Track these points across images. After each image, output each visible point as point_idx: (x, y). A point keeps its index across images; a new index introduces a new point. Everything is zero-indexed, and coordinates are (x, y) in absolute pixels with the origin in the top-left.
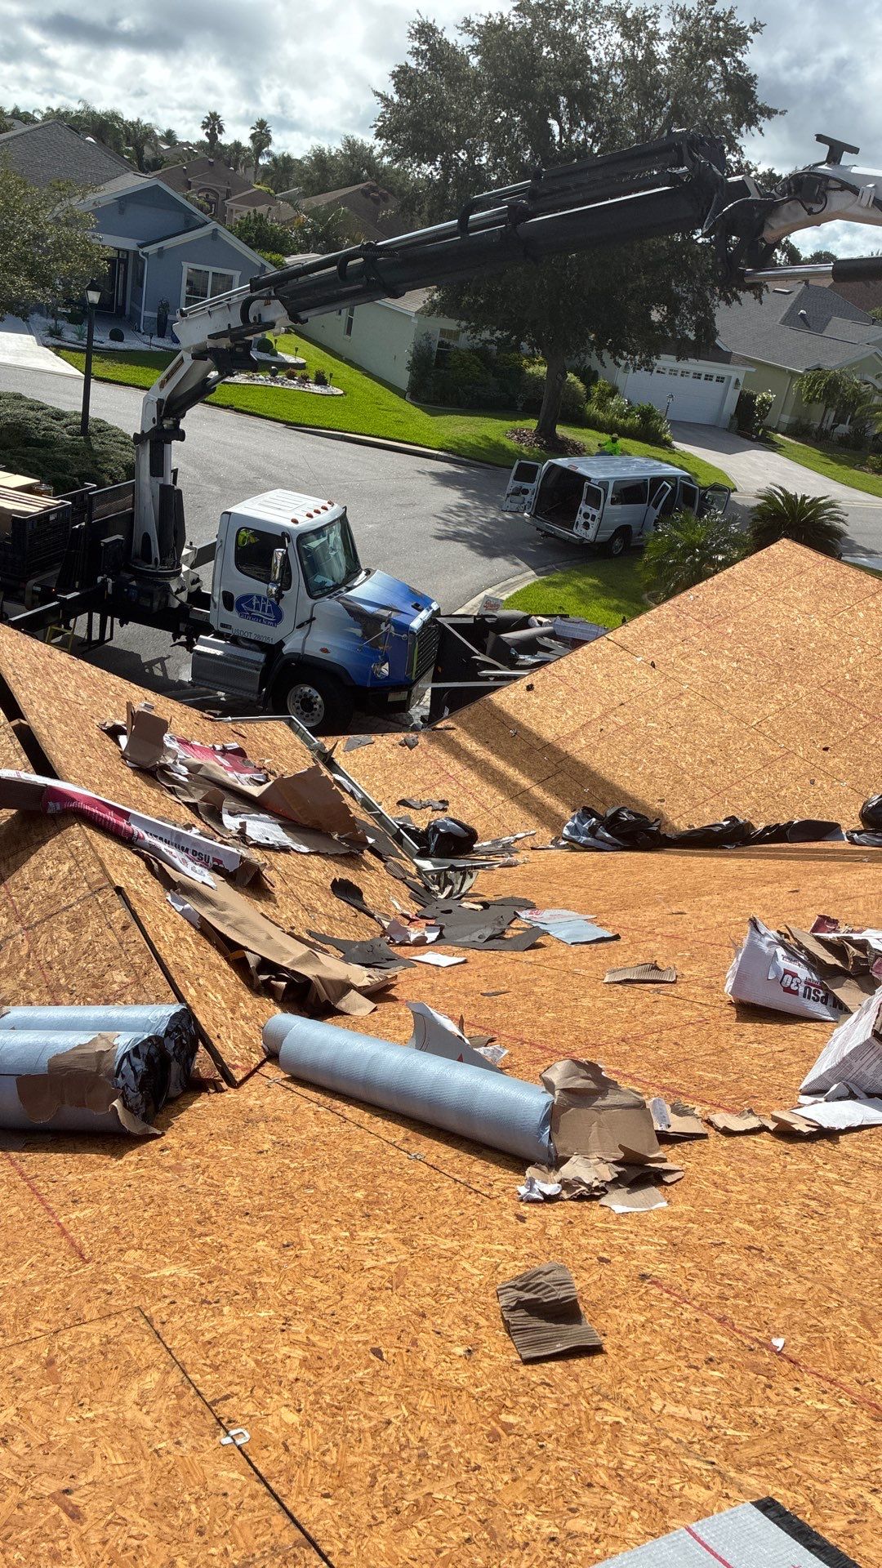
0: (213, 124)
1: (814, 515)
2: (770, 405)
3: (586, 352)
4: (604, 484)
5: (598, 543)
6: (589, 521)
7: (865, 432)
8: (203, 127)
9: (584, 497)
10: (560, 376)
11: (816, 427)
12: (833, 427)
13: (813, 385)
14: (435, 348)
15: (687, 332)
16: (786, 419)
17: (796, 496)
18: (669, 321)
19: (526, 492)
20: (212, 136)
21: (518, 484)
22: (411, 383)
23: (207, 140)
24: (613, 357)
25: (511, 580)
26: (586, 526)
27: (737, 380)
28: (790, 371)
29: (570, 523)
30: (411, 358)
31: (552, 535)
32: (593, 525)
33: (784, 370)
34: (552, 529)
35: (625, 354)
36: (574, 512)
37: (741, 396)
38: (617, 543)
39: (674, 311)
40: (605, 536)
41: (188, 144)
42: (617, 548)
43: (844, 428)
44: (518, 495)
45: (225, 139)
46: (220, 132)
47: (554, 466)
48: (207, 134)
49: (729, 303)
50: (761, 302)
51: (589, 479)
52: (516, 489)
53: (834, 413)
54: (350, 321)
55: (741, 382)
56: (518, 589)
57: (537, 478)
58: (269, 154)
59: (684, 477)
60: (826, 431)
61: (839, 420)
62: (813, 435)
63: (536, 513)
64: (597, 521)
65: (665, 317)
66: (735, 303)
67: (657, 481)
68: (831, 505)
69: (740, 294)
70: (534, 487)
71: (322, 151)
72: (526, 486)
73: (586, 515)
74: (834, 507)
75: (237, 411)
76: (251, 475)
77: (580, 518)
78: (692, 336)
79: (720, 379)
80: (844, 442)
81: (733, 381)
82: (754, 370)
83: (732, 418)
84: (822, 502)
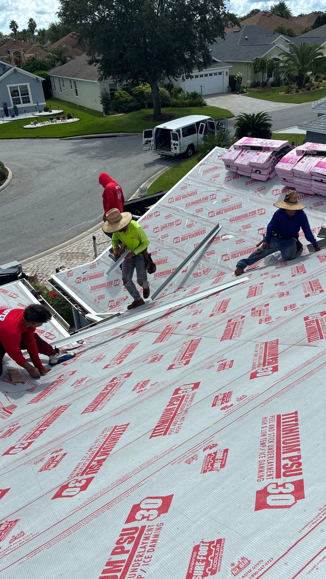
0: (13, 25)
1: (259, 121)
2: (241, 78)
3: (163, 79)
4: (178, 131)
5: (182, 154)
6: (176, 146)
7: (280, 78)
8: (10, 28)
9: (172, 138)
10: (157, 91)
11: (261, 81)
12: (268, 80)
13: (255, 66)
14: (109, 92)
15: (200, 59)
16: (249, 82)
17: (250, 115)
18: (192, 57)
19: (150, 141)
20: (15, 30)
21: (146, 139)
22: (104, 109)
23: (13, 32)
24: (174, 78)
25: (152, 177)
26: (175, 148)
27: (227, 72)
28: (246, 63)
29: (169, 149)
30: (101, 99)
31: (164, 155)
32: (178, 147)
33: (243, 63)
34: (163, 153)
35: (177, 75)
36: (170, 144)
37: (230, 78)
38: (190, 151)
39: (193, 53)
40: (184, 150)
41: (6, 36)
42: (190, 153)
43: (272, 79)
44: (147, 143)
45: (20, 30)
46: (17, 28)
47: (158, 129)
48: (12, 30)
49: (212, 43)
50: (225, 40)
51: (172, 130)
52: (146, 141)
53: (266, 74)
54: (76, 90)
55: (228, 72)
56: (155, 180)
57: (153, 135)
58: (37, 31)
59: (208, 119)
60: (265, 82)
61: (270, 76)
62: (261, 85)
63: (156, 148)
64: (179, 146)
65: (191, 56)
66: (215, 43)
67: (198, 123)
68: (264, 115)
69: (216, 39)
70: (152, 139)
71: (53, 24)
72: (150, 139)
73: (174, 144)
74: (266, 115)
75: (40, 138)
76: (48, 163)
77: (172, 146)
78: (202, 60)
79: (220, 74)
80: (273, 85)
81: (225, 73)
82: (232, 66)
83: (228, 87)
84: (260, 115)
